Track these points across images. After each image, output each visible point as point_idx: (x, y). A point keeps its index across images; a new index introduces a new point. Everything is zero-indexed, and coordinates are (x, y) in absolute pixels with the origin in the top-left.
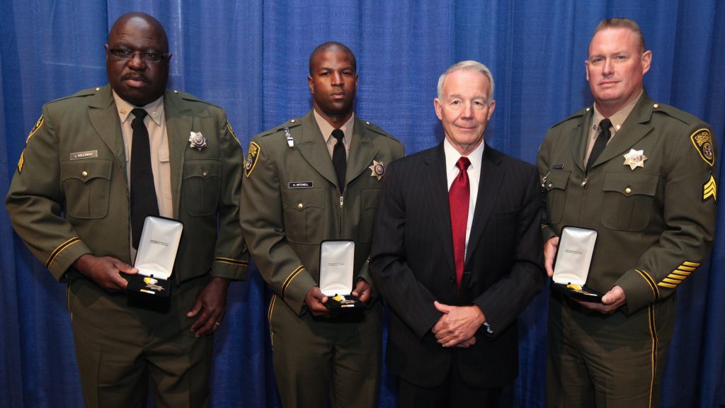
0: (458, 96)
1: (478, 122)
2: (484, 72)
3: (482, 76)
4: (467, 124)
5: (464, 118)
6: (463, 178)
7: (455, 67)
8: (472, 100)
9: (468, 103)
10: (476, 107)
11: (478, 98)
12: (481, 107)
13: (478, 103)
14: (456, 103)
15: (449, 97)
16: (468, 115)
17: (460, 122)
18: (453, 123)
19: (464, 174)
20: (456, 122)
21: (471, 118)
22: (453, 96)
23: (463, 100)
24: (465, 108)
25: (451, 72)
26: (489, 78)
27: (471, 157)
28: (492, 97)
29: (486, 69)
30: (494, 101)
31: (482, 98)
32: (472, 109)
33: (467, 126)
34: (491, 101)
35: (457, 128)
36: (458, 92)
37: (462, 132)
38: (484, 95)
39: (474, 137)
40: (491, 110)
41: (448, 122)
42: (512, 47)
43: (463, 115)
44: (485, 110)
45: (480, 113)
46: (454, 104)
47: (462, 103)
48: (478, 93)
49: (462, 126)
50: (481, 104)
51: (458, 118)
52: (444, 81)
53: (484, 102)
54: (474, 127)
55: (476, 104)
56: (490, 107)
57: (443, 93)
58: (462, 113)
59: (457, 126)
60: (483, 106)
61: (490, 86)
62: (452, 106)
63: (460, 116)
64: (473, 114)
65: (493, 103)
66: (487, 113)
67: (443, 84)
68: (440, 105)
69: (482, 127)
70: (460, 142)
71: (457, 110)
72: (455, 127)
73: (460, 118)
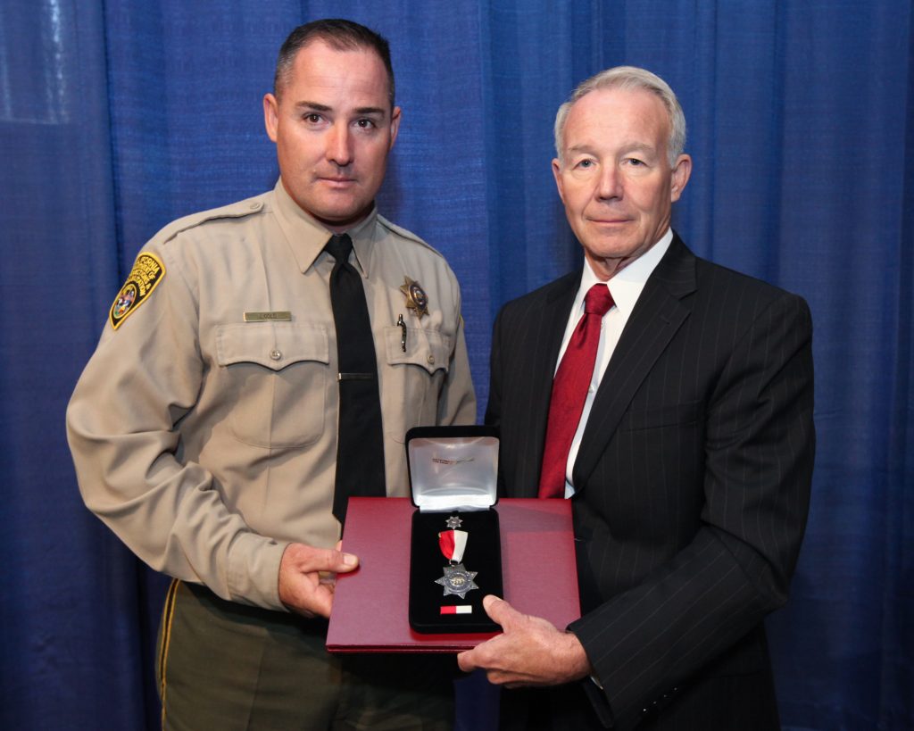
0: (586, 149)
3: (646, 99)
4: (611, 210)
8: (618, 156)
9: (609, 163)
10: (630, 172)
11: (633, 148)
12: (644, 169)
13: (635, 162)
14: (586, 163)
15: (569, 152)
16: (607, 189)
17: (593, 208)
18: (582, 212)
20: (585, 212)
21: (615, 197)
22: (575, 149)
23: (599, 157)
24: (601, 176)
26: (667, 104)
28: (679, 148)
29: (660, 83)
30: (686, 156)
31: (643, 148)
32: (616, 176)
33: (611, 217)
34: (677, 157)
35: (589, 223)
36: (584, 140)
37: (601, 232)
38: (649, 142)
39: (628, 240)
40: (681, 178)
43: (597, 193)
44: (655, 175)
45: (640, 183)
46: (582, 167)
47: (598, 164)
48: (633, 138)
49: (599, 218)
50: (643, 163)
51: (590, 199)
52: (565, 117)
53: (651, 159)
54: (629, 219)
55: (629, 163)
56: (675, 171)
57: (562, 146)
58: (596, 188)
59: (590, 219)
60: (650, 168)
61: (671, 121)
62: (576, 172)
63: (593, 194)
64: (622, 187)
65: (686, 161)
66: (666, 184)
67: (563, 123)
68: (560, 172)
69: (648, 217)
70: (599, 254)
71: (588, 179)
72: (586, 221)
73: (594, 198)
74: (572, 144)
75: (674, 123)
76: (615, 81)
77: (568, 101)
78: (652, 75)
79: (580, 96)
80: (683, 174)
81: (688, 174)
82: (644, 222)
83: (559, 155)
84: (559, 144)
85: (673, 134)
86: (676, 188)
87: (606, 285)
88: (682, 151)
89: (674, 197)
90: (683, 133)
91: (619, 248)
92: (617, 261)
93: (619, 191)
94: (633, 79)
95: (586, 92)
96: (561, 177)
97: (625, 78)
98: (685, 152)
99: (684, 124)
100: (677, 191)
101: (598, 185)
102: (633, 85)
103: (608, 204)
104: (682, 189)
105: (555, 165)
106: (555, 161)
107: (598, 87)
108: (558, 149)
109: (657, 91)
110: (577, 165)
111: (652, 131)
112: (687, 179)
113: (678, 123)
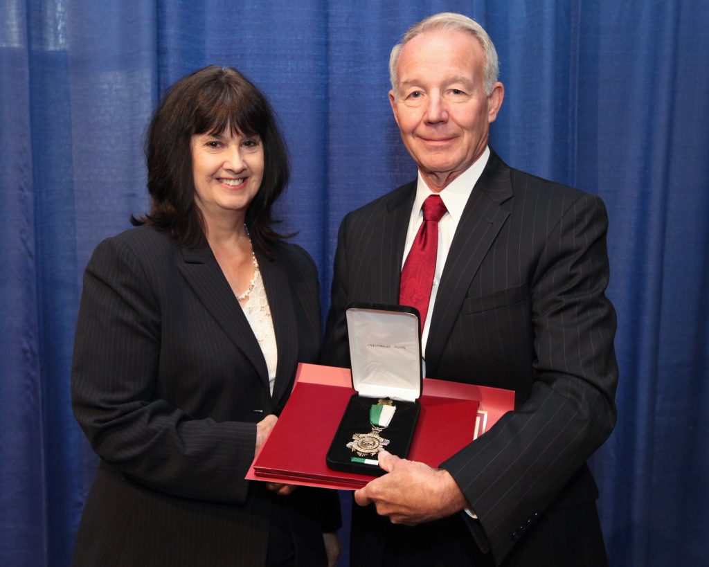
0: (415, 83)
1: (462, 127)
3: (464, 39)
4: (439, 132)
5: (429, 123)
8: (444, 88)
9: (435, 94)
10: (454, 102)
11: (454, 81)
12: (464, 98)
13: (457, 92)
14: (416, 94)
15: (401, 85)
16: (433, 115)
17: (423, 130)
18: (413, 132)
20: (416, 133)
21: (441, 122)
22: (406, 83)
23: (426, 89)
24: (429, 104)
26: (481, 42)
28: (494, 77)
29: (475, 25)
30: (499, 84)
31: (462, 81)
33: (438, 137)
34: (491, 84)
37: (430, 149)
38: (467, 75)
40: (495, 104)
41: (404, 133)
43: (425, 118)
44: (473, 102)
45: (462, 110)
46: (412, 97)
47: (426, 96)
48: (454, 71)
49: (428, 137)
50: (463, 93)
51: (420, 122)
52: (397, 56)
53: (470, 88)
54: (454, 137)
55: (452, 93)
56: (491, 96)
57: (395, 80)
58: (425, 114)
59: (421, 138)
60: (470, 96)
61: (485, 57)
62: (408, 101)
63: (422, 119)
64: (448, 112)
65: (499, 87)
66: (483, 109)
67: (396, 61)
68: (396, 102)
69: (470, 135)
70: (430, 169)
71: (417, 107)
72: (417, 138)
73: (422, 122)
74: (403, 79)
75: (487, 57)
76: (437, 25)
77: (399, 43)
78: (468, 19)
79: (409, 39)
80: (497, 98)
81: (502, 97)
82: (466, 138)
83: (394, 88)
84: (393, 78)
85: (487, 67)
86: (492, 111)
87: (439, 196)
88: (496, 80)
89: (491, 118)
90: (496, 66)
91: (447, 163)
93: (444, 115)
94: (452, 23)
95: (413, 36)
96: (396, 106)
97: (445, 23)
98: (499, 80)
99: (496, 57)
100: (494, 113)
101: (427, 111)
102: (452, 28)
103: (436, 128)
104: (498, 110)
105: (391, 96)
106: (391, 92)
107: (423, 30)
108: (393, 83)
109: (473, 32)
110: (409, 97)
112: (501, 102)
113: (491, 57)
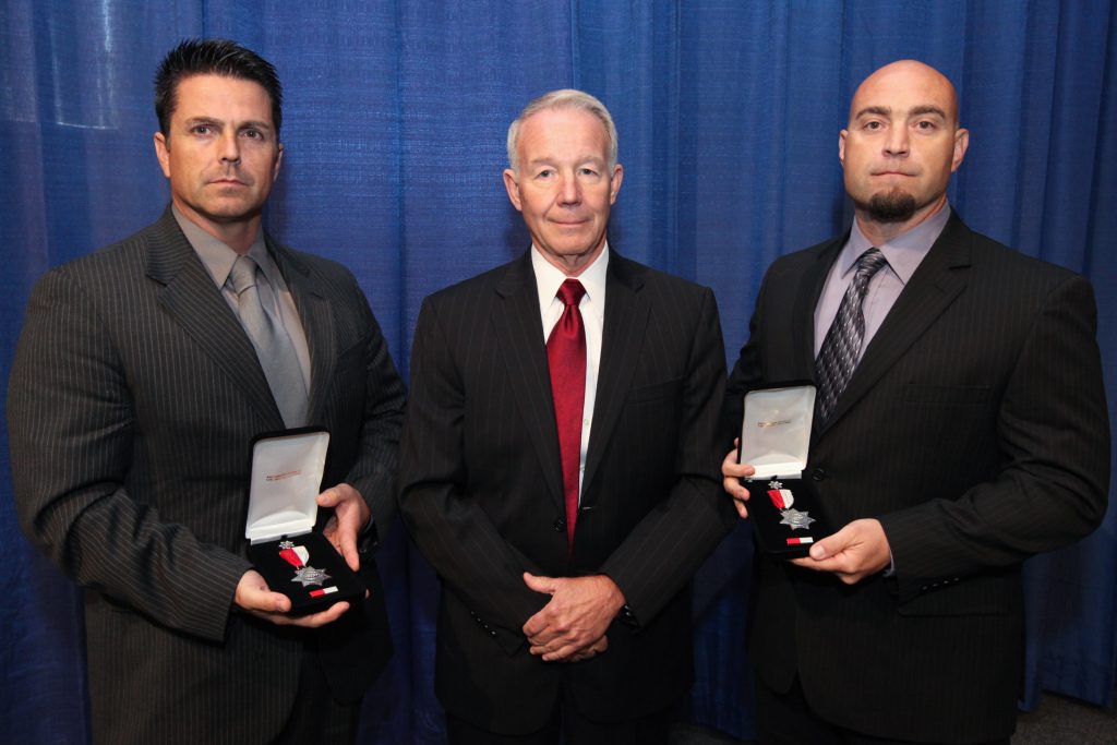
0: (547, 161)
1: (592, 208)
2: (595, 111)
3: (591, 118)
4: (571, 214)
5: (564, 204)
6: (572, 321)
7: (538, 106)
8: (575, 167)
9: (568, 173)
10: (585, 180)
11: (587, 160)
12: (594, 178)
13: (587, 172)
14: (545, 174)
15: (530, 164)
16: (570, 197)
17: (556, 212)
18: (544, 216)
19: (573, 311)
20: (548, 215)
21: (576, 203)
22: (536, 161)
23: (558, 168)
24: (563, 184)
25: (530, 115)
26: (605, 122)
27: (583, 279)
28: (615, 159)
29: (598, 104)
30: (619, 166)
31: (595, 160)
32: (576, 184)
33: (572, 219)
34: (614, 166)
35: (551, 225)
36: (545, 154)
37: (562, 232)
38: (599, 155)
39: (586, 239)
40: (616, 184)
41: (534, 215)
42: (679, 72)
43: (560, 199)
44: (603, 184)
45: (594, 191)
46: (541, 177)
47: (557, 174)
48: (587, 151)
49: (562, 220)
50: (593, 173)
51: (552, 204)
52: (519, 133)
53: (600, 169)
54: (585, 220)
55: (583, 173)
56: (613, 178)
57: (518, 158)
58: (559, 194)
59: (552, 220)
60: (599, 177)
61: (609, 137)
62: (537, 181)
63: (556, 201)
64: (581, 193)
65: (619, 169)
66: (608, 191)
67: (517, 138)
68: (517, 181)
69: (600, 218)
70: (560, 251)
71: (548, 188)
72: (547, 222)
73: (555, 205)
74: (533, 156)
75: (612, 138)
76: (566, 102)
77: (519, 119)
78: (592, 97)
80: (618, 180)
81: (621, 180)
82: (596, 220)
83: (514, 167)
84: (514, 157)
85: (612, 147)
86: (614, 191)
88: (618, 161)
89: (613, 200)
91: (580, 246)
92: (575, 257)
93: (579, 196)
95: (536, 112)
96: (520, 186)
97: (570, 100)
99: (617, 140)
100: (615, 194)
101: (561, 192)
102: (580, 106)
103: (570, 209)
104: (617, 192)
105: (509, 175)
106: (508, 171)
110: (538, 176)
111: (599, 145)
112: (620, 184)
113: (614, 139)
